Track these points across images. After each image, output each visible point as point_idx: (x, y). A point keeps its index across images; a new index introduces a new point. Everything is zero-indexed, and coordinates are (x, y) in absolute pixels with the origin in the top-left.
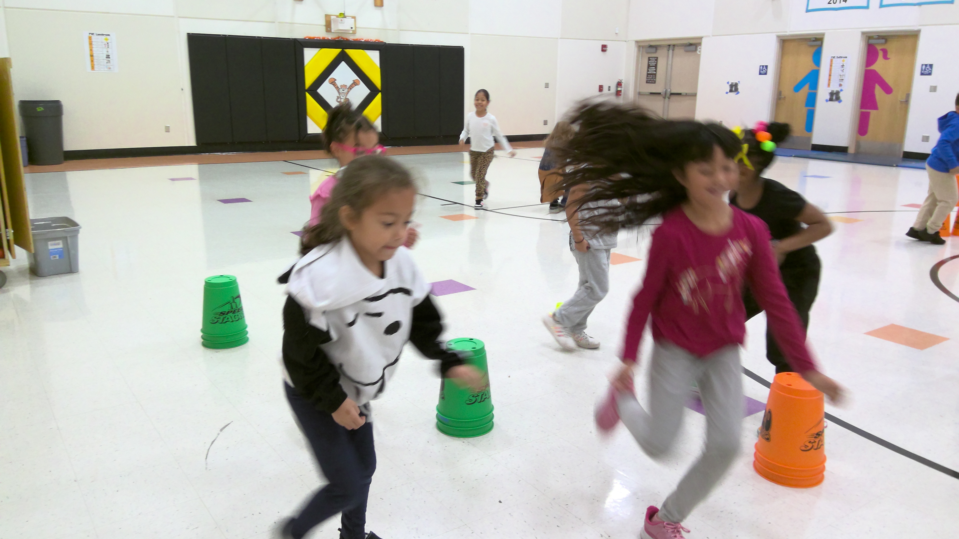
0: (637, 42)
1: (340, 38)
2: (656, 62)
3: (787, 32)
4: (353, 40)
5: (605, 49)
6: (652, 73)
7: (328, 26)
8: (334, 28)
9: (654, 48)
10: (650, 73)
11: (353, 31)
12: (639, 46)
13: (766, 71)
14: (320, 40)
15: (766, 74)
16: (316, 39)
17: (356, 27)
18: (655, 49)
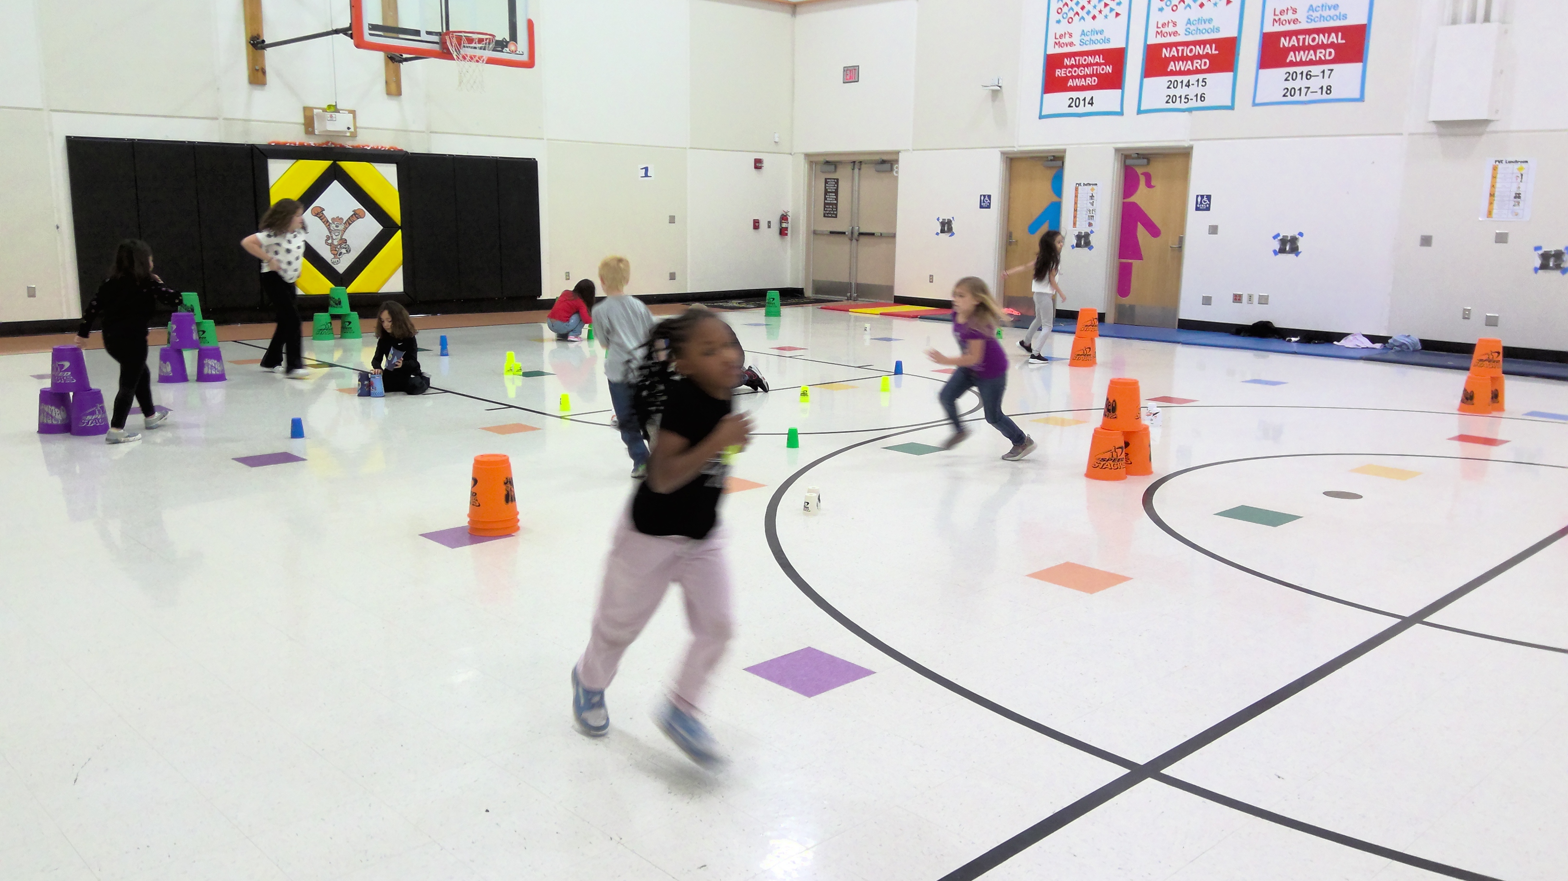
0: (807, 155)
1: (329, 145)
2: (836, 185)
3: (1014, 147)
4: (352, 146)
5: (760, 165)
6: (832, 202)
7: (309, 124)
8: (318, 128)
9: (832, 165)
10: (829, 202)
11: (351, 133)
12: (811, 162)
13: (990, 203)
14: (295, 146)
15: (989, 207)
16: (288, 144)
17: (356, 128)
18: (833, 167)
